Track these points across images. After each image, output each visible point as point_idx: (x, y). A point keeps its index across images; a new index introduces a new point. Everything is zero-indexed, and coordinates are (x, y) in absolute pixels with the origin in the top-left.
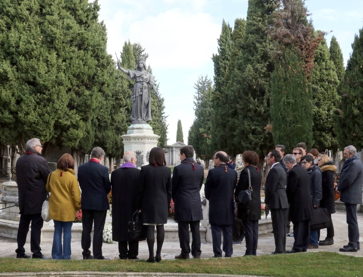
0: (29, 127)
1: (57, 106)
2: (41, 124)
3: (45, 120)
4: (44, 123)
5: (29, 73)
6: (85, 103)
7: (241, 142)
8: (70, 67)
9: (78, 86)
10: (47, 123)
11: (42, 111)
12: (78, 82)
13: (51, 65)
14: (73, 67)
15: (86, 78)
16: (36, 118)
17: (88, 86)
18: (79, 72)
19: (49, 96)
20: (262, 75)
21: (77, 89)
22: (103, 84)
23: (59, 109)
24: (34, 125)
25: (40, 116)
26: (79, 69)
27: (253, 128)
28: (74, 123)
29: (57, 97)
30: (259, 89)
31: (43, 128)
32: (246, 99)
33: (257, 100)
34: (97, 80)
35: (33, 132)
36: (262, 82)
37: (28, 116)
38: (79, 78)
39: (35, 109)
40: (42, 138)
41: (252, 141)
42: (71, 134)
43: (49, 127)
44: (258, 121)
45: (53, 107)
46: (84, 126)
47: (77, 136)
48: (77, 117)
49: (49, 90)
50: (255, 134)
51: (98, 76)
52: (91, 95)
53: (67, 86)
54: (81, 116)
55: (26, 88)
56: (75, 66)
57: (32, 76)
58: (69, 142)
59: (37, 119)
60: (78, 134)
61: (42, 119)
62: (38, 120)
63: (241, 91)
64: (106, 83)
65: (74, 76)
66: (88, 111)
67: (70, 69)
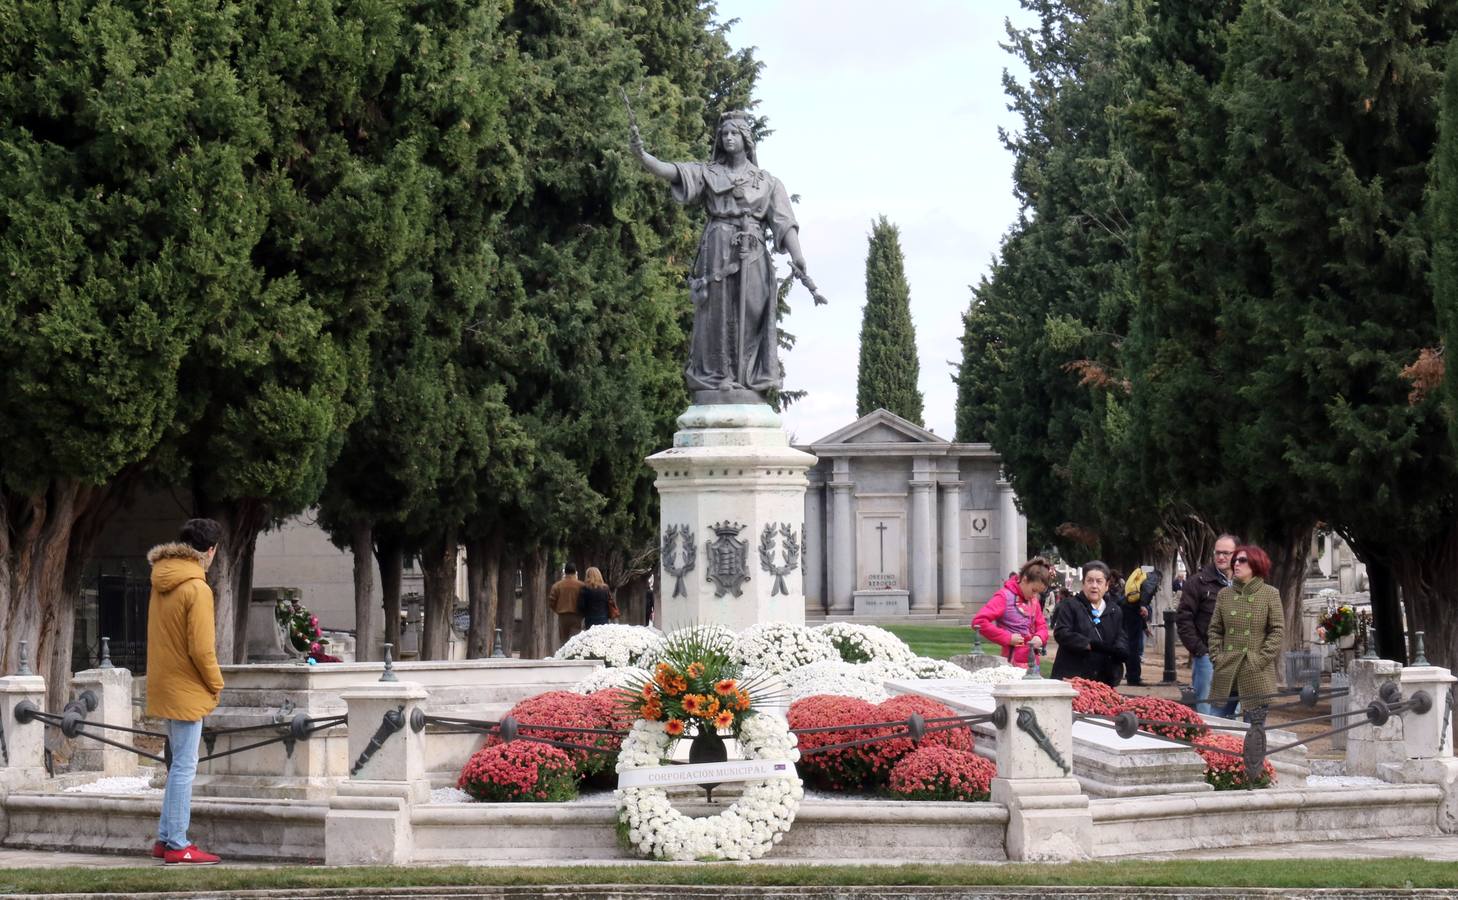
0: (41, 378)
1: (201, 258)
2: (113, 365)
3: (136, 341)
4: (132, 357)
5: (38, 69)
6: (353, 237)
7: (1284, 449)
8: (264, 27)
9: (303, 136)
10: (149, 357)
11: (119, 287)
12: (309, 113)
13: (161, 19)
14: (284, 25)
15: (353, 90)
16: (87, 330)
17: (363, 133)
18: (316, 58)
19: (154, 205)
20: (1415, 29)
21: (300, 150)
22: (447, 118)
23: (213, 278)
24: (73, 370)
25: (106, 316)
26: (314, 37)
27: (1354, 358)
28: (292, 353)
29: (204, 210)
30: (1394, 116)
31: (122, 384)
32: (1316, 178)
33: (1385, 187)
34: (416, 96)
35: (64, 411)
36: (1414, 68)
37: (42, 317)
38: (313, 87)
39: (75, 280)
40: (117, 439)
41: (1352, 441)
42: (274, 419)
43: (154, 380)
44: (1386, 317)
45: (179, 267)
46: (338, 369)
47: (305, 427)
48: (309, 320)
49: (152, 169)
50: (1374, 400)
51: (422, 70)
52: (385, 192)
53: (254, 142)
54: (329, 310)
55: (22, 156)
56: (293, 21)
57: (58, 86)
58: (258, 466)
59: (89, 336)
60: (310, 415)
61: (117, 334)
62: (93, 343)
63: (1287, 125)
64: (468, 110)
65: (286, 75)
66: (366, 282)
67: (263, 42)
